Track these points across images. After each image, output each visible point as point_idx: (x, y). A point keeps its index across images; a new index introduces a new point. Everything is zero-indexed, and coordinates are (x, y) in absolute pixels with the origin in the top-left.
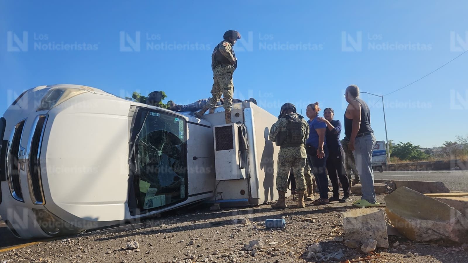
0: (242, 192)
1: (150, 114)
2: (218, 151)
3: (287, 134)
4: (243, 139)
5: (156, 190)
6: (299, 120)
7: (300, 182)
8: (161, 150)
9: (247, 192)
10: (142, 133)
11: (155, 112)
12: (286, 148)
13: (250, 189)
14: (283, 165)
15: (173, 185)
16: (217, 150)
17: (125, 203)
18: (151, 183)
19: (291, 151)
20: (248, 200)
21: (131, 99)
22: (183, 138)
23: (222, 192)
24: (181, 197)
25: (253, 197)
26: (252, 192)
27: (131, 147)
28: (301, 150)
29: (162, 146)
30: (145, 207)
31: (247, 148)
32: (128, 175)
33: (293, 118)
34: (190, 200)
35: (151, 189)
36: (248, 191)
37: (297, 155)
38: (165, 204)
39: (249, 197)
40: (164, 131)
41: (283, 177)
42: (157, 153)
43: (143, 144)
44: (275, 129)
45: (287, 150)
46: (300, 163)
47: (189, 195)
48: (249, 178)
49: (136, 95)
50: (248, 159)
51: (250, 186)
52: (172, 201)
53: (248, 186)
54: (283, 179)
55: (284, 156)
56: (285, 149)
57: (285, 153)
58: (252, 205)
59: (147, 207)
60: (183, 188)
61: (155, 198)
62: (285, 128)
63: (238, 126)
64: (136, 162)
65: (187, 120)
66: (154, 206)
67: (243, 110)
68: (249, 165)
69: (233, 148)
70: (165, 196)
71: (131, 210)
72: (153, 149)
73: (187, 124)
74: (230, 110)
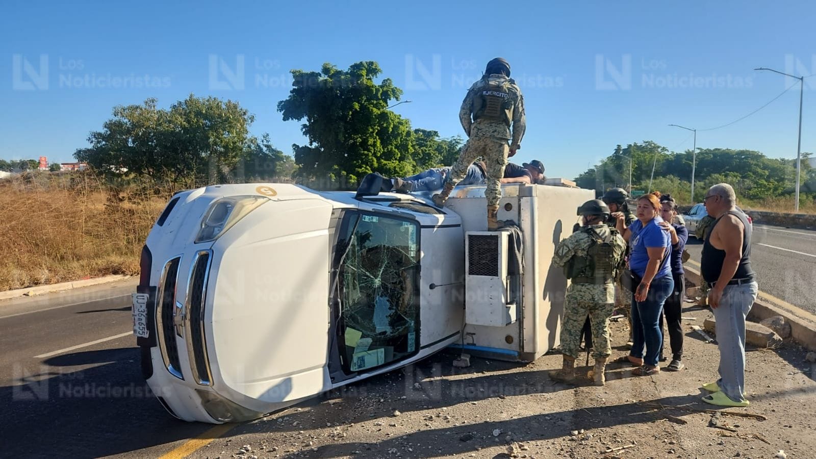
0: (509, 339)
1: (363, 220)
2: (471, 276)
3: (588, 263)
4: (516, 255)
5: (370, 340)
6: (611, 239)
7: (601, 343)
8: (380, 276)
9: (516, 340)
10: (351, 253)
11: (370, 216)
12: (583, 285)
13: (522, 336)
14: (576, 312)
15: (397, 333)
16: (470, 274)
17: (324, 367)
18: (361, 331)
19: (591, 291)
20: (517, 353)
21: (320, 74)
22: (415, 256)
23: (474, 332)
24: (409, 350)
25: (527, 349)
26: (524, 341)
27: (333, 275)
28: (608, 290)
29: (380, 271)
30: (353, 367)
31: (521, 271)
32: (329, 323)
33: (600, 235)
34: (422, 354)
35: (362, 340)
36: (518, 339)
37: (602, 299)
38: (383, 362)
39: (520, 350)
40: (384, 246)
41: (572, 331)
42: (373, 283)
43: (350, 271)
44: (565, 251)
45: (584, 289)
46: (604, 310)
47: (421, 346)
48: (522, 318)
49: (329, 68)
50: (523, 286)
51: (522, 332)
52: (394, 355)
53: (518, 331)
54: (572, 335)
55: (578, 298)
56: (579, 287)
57: (581, 293)
58: (523, 361)
59: (356, 369)
60: (411, 337)
61: (369, 354)
62: (585, 253)
63: (509, 233)
64: (339, 300)
65: (422, 224)
66: (367, 366)
67: (519, 200)
68: (523, 296)
69: (497, 275)
70: (383, 350)
71: (333, 375)
72: (367, 276)
73: (422, 229)
74: (498, 202)
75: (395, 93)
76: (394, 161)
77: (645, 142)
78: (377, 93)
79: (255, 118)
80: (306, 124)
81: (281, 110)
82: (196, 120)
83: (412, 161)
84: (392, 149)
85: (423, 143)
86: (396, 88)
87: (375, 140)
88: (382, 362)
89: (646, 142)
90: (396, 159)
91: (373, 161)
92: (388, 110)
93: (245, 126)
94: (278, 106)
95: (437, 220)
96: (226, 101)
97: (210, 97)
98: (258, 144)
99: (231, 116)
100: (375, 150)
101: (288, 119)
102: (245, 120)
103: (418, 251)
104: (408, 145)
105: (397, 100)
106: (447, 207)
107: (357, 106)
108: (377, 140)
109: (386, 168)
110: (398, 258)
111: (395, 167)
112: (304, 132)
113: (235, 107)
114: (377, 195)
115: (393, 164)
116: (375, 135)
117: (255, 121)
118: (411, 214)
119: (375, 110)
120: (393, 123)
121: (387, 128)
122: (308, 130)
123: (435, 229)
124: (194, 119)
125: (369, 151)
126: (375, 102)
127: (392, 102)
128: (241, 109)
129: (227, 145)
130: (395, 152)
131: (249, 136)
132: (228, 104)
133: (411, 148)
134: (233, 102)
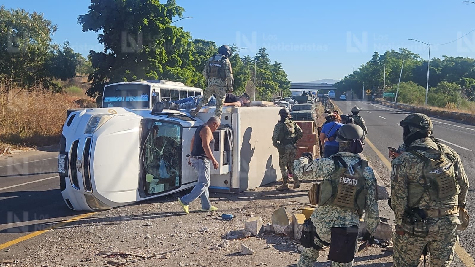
0: (226, 182)
1: (155, 124)
4: (228, 141)
5: (158, 180)
8: (162, 150)
9: (229, 183)
10: (149, 139)
11: (158, 122)
13: (232, 180)
15: (170, 177)
17: (136, 190)
18: (154, 176)
20: (229, 188)
22: (179, 141)
24: (176, 185)
25: (234, 187)
26: (233, 183)
27: (141, 149)
29: (163, 148)
30: (149, 192)
31: (231, 149)
34: (182, 188)
35: (154, 180)
39: (231, 187)
40: (165, 136)
42: (159, 153)
43: (149, 147)
47: (182, 184)
48: (232, 172)
50: (233, 156)
51: (232, 178)
52: (169, 188)
53: (230, 178)
59: (151, 193)
60: (177, 179)
61: (157, 186)
63: (225, 131)
64: (144, 161)
65: (183, 126)
66: (156, 192)
67: (232, 115)
68: (233, 161)
69: (218, 150)
70: (164, 184)
71: (140, 195)
72: (156, 150)
73: (183, 129)
74: (220, 116)
75: (178, 11)
76: (177, 68)
77: (400, 49)
78: (163, 12)
79: (57, 28)
80: (102, 34)
81: (81, 23)
82: (6, 29)
83: (192, 67)
84: (175, 57)
85: (202, 52)
86: (179, 7)
87: (161, 50)
88: (163, 190)
89: (402, 50)
90: (178, 66)
91: (159, 67)
92: (172, 25)
93: (48, 34)
94: (79, 19)
95: (191, 124)
96: (32, 13)
97: (19, 9)
98: (59, 50)
99: (37, 26)
100: (160, 58)
101: (87, 31)
102: (48, 30)
103: (181, 138)
104: (189, 54)
105: (180, 17)
106: (198, 117)
107: (146, 22)
108: (163, 50)
109: (170, 73)
110: (171, 142)
111: (178, 73)
112: (100, 41)
113: (40, 18)
114: (162, 112)
115: (176, 70)
116: (161, 46)
117: (57, 30)
118: (178, 122)
119: (161, 25)
120: (176, 36)
121: (171, 40)
122: (103, 39)
123: (190, 128)
124: (5, 29)
125: (156, 58)
126: (161, 18)
127: (174, 18)
128: (46, 20)
129: (34, 51)
130: (178, 60)
131: (51, 43)
132: (34, 15)
133: (191, 57)
134: (38, 14)
